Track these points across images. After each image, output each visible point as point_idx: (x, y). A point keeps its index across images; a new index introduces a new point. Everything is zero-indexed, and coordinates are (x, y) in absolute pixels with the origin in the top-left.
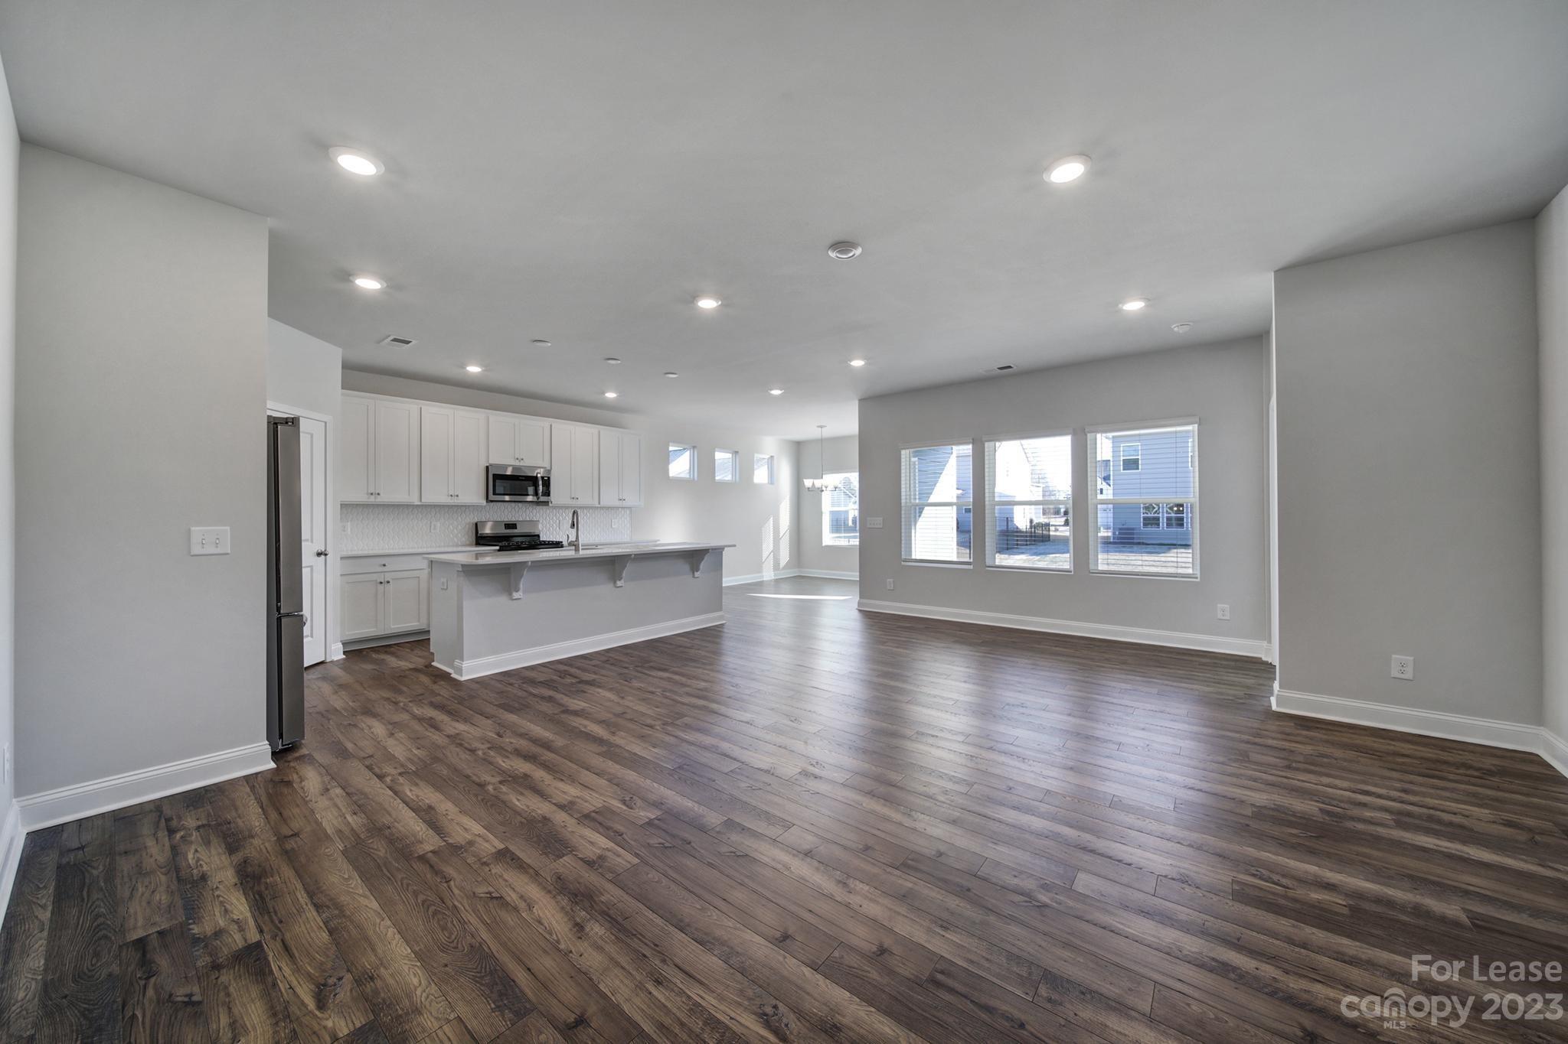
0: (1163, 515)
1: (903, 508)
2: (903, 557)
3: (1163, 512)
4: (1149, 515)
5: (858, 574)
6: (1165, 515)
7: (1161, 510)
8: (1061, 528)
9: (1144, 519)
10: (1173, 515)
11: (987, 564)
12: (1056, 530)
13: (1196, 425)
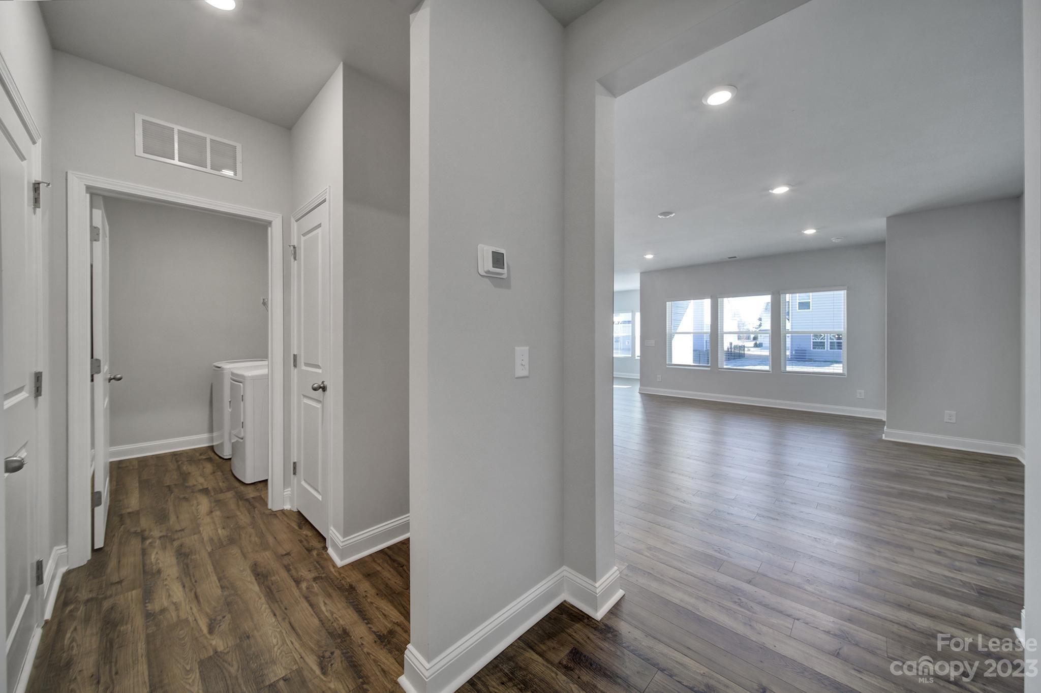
0: (827, 341)
1: (667, 335)
2: (667, 363)
3: (827, 339)
4: (817, 341)
5: (639, 375)
6: (829, 341)
7: (826, 337)
8: (752, 349)
9: (813, 342)
10: (835, 341)
11: (719, 367)
12: (749, 350)
13: (846, 291)
